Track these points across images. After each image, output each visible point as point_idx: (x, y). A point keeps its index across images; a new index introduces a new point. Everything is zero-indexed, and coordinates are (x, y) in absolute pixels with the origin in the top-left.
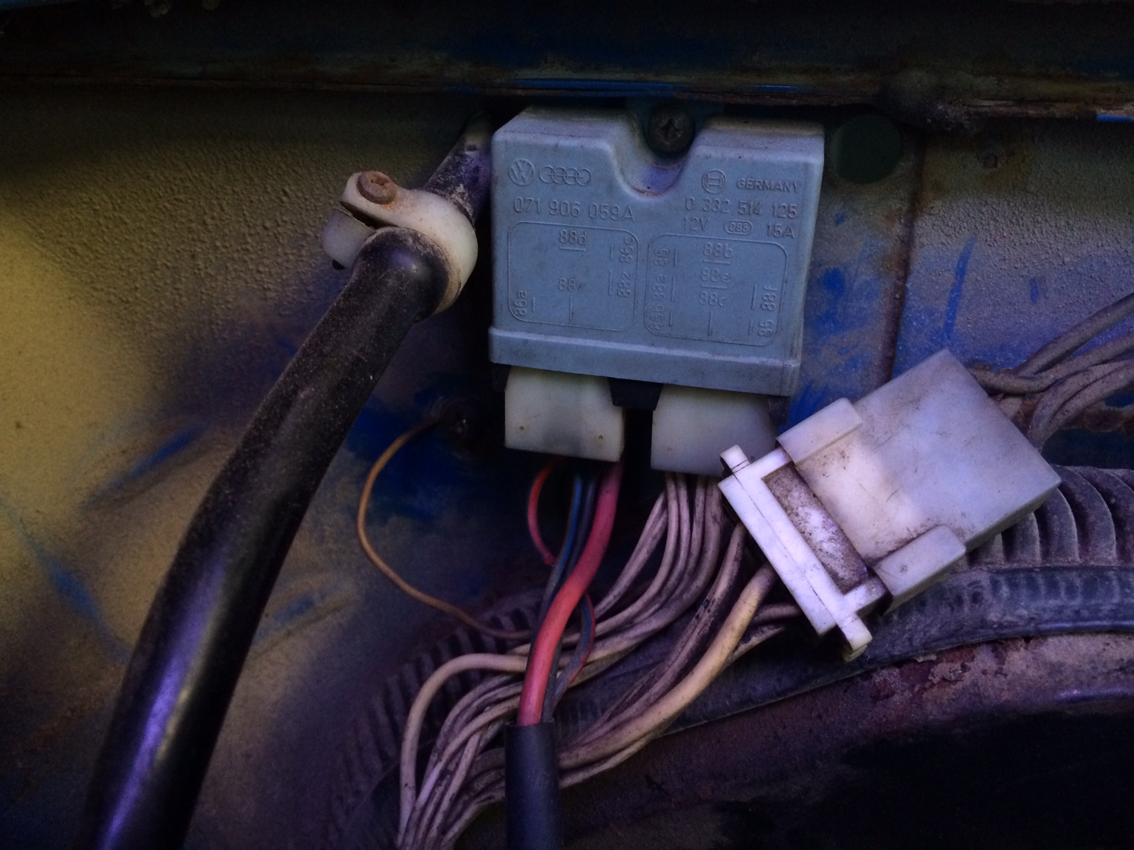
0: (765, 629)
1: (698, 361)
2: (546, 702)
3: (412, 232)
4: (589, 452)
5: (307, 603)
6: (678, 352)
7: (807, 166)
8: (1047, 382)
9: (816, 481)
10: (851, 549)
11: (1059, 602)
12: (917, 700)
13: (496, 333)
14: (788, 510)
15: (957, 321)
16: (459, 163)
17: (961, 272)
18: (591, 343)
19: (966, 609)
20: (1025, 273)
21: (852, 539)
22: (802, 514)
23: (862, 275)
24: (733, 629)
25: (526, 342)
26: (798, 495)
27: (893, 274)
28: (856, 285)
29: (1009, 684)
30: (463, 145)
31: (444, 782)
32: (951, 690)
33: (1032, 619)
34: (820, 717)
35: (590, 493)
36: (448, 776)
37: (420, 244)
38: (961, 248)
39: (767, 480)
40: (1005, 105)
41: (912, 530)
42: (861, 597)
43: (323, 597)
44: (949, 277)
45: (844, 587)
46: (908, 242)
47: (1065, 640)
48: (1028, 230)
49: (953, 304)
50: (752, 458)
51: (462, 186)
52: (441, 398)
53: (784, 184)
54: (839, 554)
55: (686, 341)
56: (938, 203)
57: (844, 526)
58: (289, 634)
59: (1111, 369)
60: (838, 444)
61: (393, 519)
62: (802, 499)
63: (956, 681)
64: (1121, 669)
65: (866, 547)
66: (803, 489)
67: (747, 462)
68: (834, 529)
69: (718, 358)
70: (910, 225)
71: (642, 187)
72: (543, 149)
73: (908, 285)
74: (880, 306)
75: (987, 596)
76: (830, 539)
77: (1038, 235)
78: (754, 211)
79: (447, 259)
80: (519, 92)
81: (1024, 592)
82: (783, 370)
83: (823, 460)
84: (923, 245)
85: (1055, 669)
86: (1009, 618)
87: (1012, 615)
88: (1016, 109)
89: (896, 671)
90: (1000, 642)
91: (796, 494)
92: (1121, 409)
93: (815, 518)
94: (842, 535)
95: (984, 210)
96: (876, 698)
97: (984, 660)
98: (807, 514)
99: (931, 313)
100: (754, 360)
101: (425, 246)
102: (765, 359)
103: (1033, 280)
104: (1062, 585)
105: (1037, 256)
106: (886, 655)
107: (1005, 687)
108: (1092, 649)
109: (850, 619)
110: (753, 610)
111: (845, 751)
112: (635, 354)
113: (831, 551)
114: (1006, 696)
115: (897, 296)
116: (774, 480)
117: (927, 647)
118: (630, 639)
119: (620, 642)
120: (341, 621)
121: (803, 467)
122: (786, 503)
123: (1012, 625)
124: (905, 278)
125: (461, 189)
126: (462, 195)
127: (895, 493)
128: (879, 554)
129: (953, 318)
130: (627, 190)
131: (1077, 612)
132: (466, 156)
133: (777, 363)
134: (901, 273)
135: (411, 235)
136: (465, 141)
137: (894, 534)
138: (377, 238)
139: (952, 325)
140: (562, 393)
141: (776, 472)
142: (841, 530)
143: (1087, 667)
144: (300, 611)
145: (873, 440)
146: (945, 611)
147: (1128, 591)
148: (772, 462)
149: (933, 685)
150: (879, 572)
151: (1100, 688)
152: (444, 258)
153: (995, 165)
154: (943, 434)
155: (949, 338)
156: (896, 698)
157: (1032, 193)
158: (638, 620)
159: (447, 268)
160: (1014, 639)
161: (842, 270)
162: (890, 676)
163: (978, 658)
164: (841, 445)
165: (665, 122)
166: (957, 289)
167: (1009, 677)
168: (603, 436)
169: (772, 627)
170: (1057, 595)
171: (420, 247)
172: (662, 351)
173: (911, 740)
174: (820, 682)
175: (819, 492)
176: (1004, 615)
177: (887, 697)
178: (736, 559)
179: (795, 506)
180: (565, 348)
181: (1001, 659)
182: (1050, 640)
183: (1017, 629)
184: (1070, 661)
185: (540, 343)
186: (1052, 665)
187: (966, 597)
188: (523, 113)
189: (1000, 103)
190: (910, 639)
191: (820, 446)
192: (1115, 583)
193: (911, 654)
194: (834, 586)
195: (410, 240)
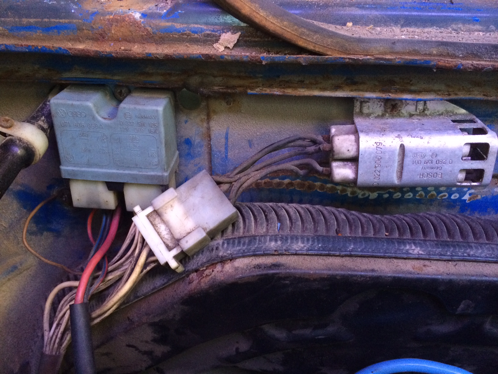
0: (151, 264)
1: (134, 174)
2: (85, 296)
3: (19, 138)
4: (104, 207)
5: (15, 268)
6: (127, 172)
7: (157, 111)
8: (236, 179)
9: (163, 215)
10: (173, 237)
11: (240, 248)
12: (199, 283)
13: (62, 168)
14: (153, 225)
15: (228, 155)
16: (44, 108)
17: (227, 138)
18: (96, 170)
19: (214, 252)
20: (246, 139)
21: (173, 233)
22: (158, 226)
23: (197, 140)
24: (139, 265)
25: (73, 170)
26: (157, 221)
27: (206, 139)
28: (195, 143)
29: (223, 275)
30: (47, 99)
31: (59, 328)
32: (208, 278)
33: (231, 254)
34: (175, 291)
35: (108, 220)
36: (60, 325)
37: (22, 143)
38: (225, 131)
39: (148, 216)
40: (222, 89)
41: (191, 229)
42: (175, 252)
43: (21, 265)
44: (223, 140)
45: (169, 249)
46: (209, 129)
47: (241, 260)
48: (244, 125)
49: (226, 149)
50: (143, 209)
51: (43, 117)
52: (57, 187)
53: (151, 117)
54: (170, 239)
55: (129, 168)
56: (215, 116)
57: (171, 229)
58: (9, 280)
59: (257, 173)
60: (170, 203)
61: (45, 233)
62: (159, 221)
63: (210, 275)
64: (255, 267)
65: (177, 236)
66: (159, 218)
67: (141, 210)
68: (168, 230)
69: (140, 173)
70: (208, 123)
71: (106, 116)
72: (68, 105)
73: (211, 143)
74: (204, 150)
75: (220, 248)
76: (167, 234)
77: (248, 126)
78: (143, 125)
79: (33, 147)
80: (63, 82)
81: (231, 245)
82: (162, 176)
83: (165, 208)
84: (213, 130)
85: (236, 269)
86: (225, 254)
87: (226, 253)
88: (225, 90)
89: (195, 274)
90: (223, 261)
91: (157, 220)
92: (283, 181)
93: (162, 228)
94: (171, 233)
95: (229, 118)
96: (190, 283)
97: (219, 268)
98: (160, 226)
99: (220, 152)
100: (152, 173)
101: (24, 143)
102: (156, 173)
103: (249, 140)
104: (242, 242)
105: (249, 133)
106: (191, 269)
107: (222, 275)
108: (248, 262)
109: (171, 259)
110: (145, 259)
111: (181, 301)
112: (113, 173)
113: (167, 238)
114: (222, 278)
115: (209, 147)
116: (151, 215)
117: (202, 265)
118: (121, 271)
119: (117, 273)
120: (30, 273)
121: (159, 211)
122: (154, 223)
123: (225, 256)
124: (210, 140)
125: (43, 118)
126: (43, 121)
127: (187, 217)
128: (181, 238)
129: (227, 153)
130: (100, 118)
131: (244, 251)
132: (47, 104)
133: (160, 174)
134: (209, 139)
135: (18, 139)
136: (48, 98)
137: (186, 230)
138: (6, 141)
139: (227, 156)
140: (91, 187)
141: (151, 213)
142: (170, 231)
143: (245, 267)
144: (12, 271)
145: (182, 201)
146: (208, 253)
147: (260, 243)
148: (149, 210)
149: (203, 277)
150: (180, 244)
151: (247, 274)
152: (32, 146)
153: (230, 104)
154: (202, 197)
155: (227, 160)
156: (194, 282)
157: (243, 113)
158: (124, 264)
159: (34, 150)
160: (226, 260)
161: (190, 138)
162: (194, 275)
163: (217, 267)
164: (171, 203)
165: (119, 91)
166: (226, 144)
167: (224, 273)
168: (107, 200)
169: (153, 263)
170: (240, 246)
171: (21, 144)
172: (121, 172)
173: (199, 295)
174: (173, 280)
175: (164, 219)
176: (224, 253)
177: (192, 282)
178: (140, 242)
179: (156, 224)
180: (88, 172)
181: (223, 267)
182: (237, 260)
183: (227, 257)
184: (241, 266)
185: (78, 171)
186: (236, 268)
187: (215, 248)
188: (65, 89)
189: (220, 87)
190: (198, 263)
191: (165, 203)
192: (257, 240)
193: (198, 268)
194: (167, 249)
195: (18, 141)
